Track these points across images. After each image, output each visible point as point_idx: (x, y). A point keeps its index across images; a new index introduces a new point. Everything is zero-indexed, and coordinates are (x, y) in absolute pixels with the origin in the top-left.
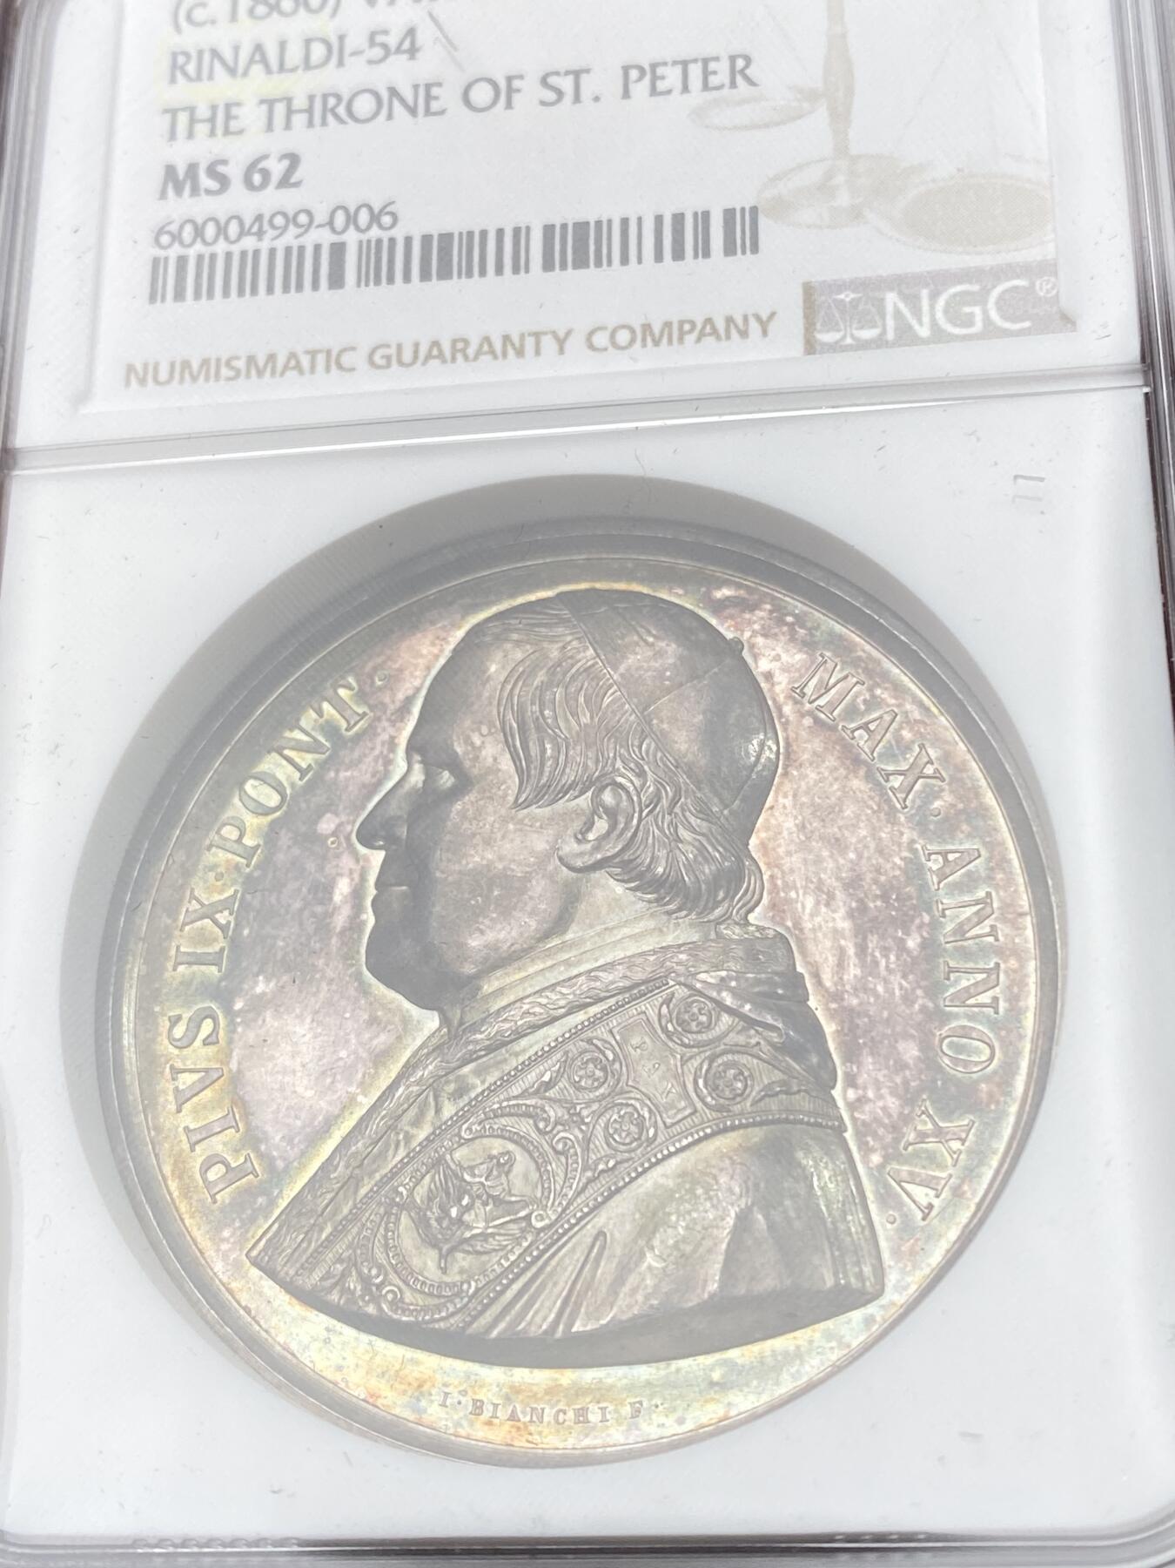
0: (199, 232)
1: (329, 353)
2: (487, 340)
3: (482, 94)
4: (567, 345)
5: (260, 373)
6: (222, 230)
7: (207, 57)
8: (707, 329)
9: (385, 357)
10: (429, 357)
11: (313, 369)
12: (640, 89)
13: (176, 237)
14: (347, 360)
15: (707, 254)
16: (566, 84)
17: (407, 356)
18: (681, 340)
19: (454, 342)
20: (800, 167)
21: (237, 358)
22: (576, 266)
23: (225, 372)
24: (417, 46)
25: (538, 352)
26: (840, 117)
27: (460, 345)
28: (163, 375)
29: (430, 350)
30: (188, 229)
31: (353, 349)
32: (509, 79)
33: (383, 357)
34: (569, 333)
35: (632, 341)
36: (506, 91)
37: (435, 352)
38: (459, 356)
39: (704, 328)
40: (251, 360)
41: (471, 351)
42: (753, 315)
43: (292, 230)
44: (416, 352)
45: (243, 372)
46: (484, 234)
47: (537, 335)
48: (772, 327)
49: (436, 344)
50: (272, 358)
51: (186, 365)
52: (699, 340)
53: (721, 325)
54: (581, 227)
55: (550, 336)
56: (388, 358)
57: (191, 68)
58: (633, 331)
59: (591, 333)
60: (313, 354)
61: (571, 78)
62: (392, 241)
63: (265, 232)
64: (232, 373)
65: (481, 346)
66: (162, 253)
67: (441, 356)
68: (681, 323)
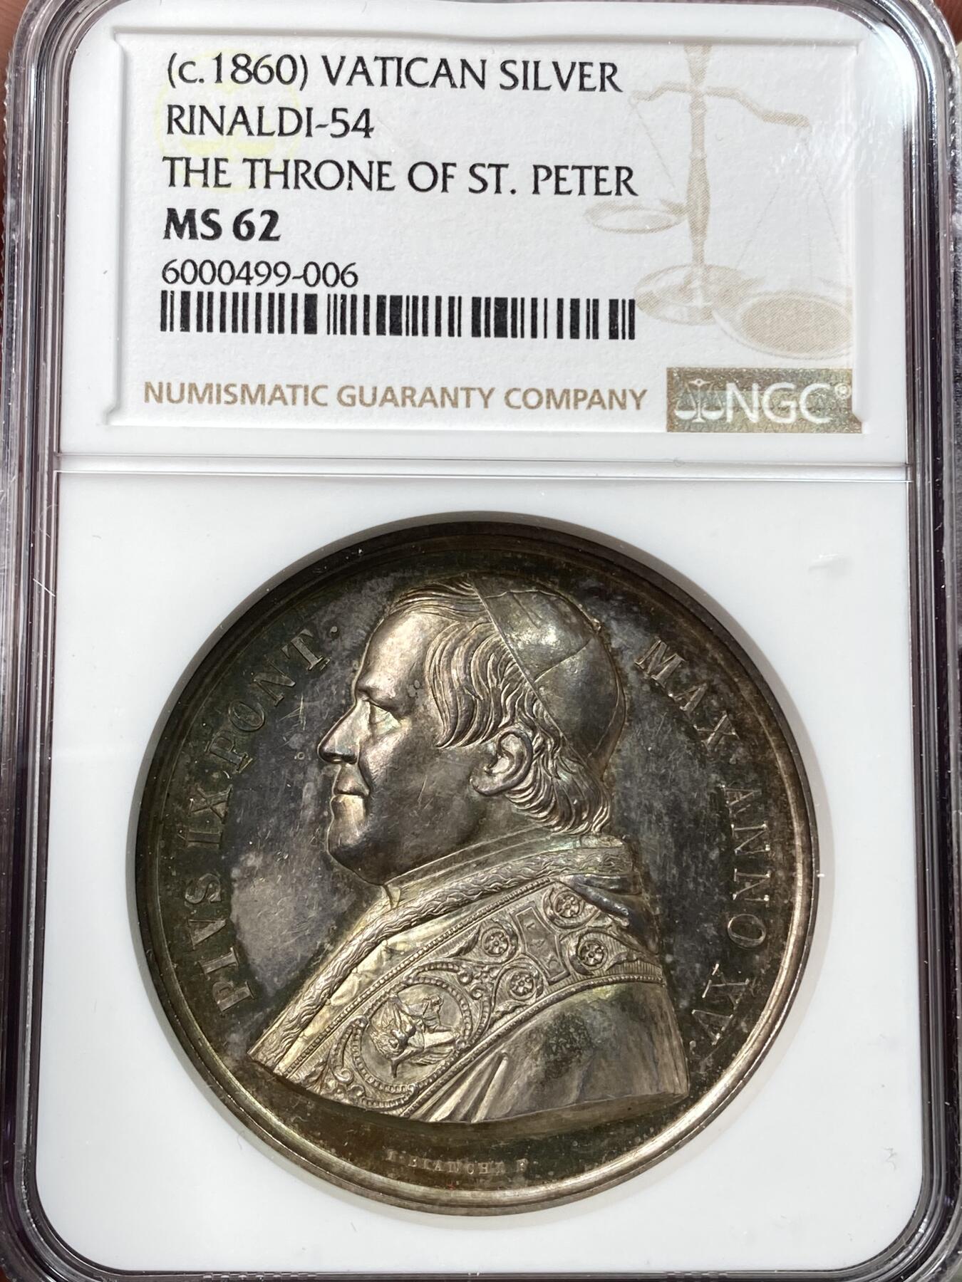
0: (198, 272)
1: (306, 388)
2: (429, 390)
3: (423, 176)
4: (490, 401)
5: (253, 401)
6: (217, 273)
7: (197, 111)
8: (596, 399)
9: (351, 398)
10: (384, 400)
11: (294, 402)
12: (547, 186)
13: (180, 275)
14: (320, 395)
15: (596, 336)
16: (489, 175)
17: (368, 398)
18: (576, 405)
19: (404, 389)
20: (667, 271)
21: (234, 385)
22: (497, 334)
23: (225, 397)
24: (371, 126)
25: (468, 405)
26: (698, 230)
27: (408, 393)
28: (175, 395)
29: (386, 394)
30: (189, 267)
31: (326, 387)
32: (445, 165)
33: (348, 396)
34: (491, 391)
35: (540, 403)
36: (442, 176)
37: (389, 397)
38: (408, 401)
39: (593, 397)
40: (245, 388)
41: (417, 398)
42: (630, 390)
43: (274, 279)
44: (375, 395)
45: (239, 397)
46: (426, 299)
47: (468, 390)
48: (643, 402)
49: (390, 389)
50: (261, 388)
51: (193, 387)
52: (589, 406)
53: (606, 397)
54: (501, 302)
55: (477, 392)
56: (353, 397)
57: (185, 122)
58: (540, 394)
59: (508, 393)
60: (294, 388)
61: (494, 170)
62: (354, 298)
63: (252, 278)
64: (230, 399)
65: (425, 395)
66: (169, 288)
67: (393, 400)
68: (577, 391)
